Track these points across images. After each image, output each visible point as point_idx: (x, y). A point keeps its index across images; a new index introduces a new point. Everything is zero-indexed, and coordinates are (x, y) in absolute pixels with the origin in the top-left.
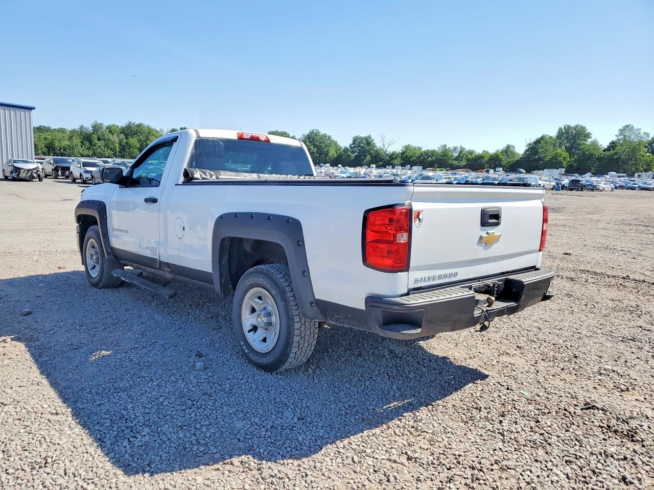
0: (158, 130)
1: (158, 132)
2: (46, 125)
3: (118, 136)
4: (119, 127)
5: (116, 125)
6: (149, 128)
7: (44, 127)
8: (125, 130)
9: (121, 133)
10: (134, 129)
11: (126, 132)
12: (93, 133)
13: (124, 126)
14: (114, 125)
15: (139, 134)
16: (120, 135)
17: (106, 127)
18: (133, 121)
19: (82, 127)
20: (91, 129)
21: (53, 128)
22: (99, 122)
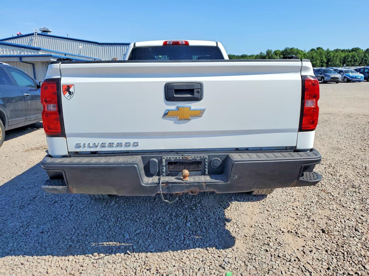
0: (303, 50)
1: (302, 52)
2: (245, 54)
3: (280, 56)
4: (281, 51)
5: (279, 50)
6: (297, 50)
7: (244, 55)
8: (283, 53)
9: (281, 54)
10: (288, 51)
11: (284, 53)
12: (267, 56)
13: (283, 50)
14: (278, 50)
15: (291, 54)
16: (281, 55)
17: (273, 52)
18: (288, 47)
19: (261, 53)
20: (266, 53)
21: (248, 55)
22: (270, 49)
